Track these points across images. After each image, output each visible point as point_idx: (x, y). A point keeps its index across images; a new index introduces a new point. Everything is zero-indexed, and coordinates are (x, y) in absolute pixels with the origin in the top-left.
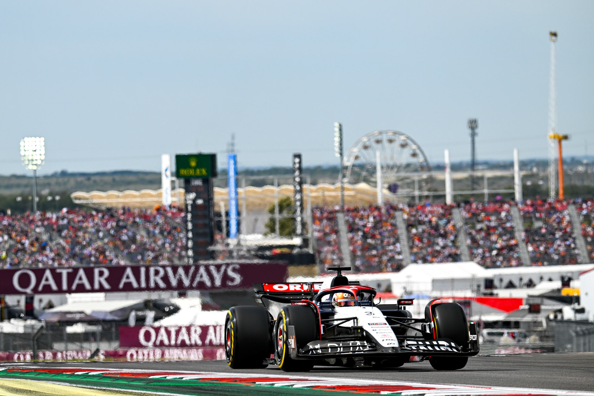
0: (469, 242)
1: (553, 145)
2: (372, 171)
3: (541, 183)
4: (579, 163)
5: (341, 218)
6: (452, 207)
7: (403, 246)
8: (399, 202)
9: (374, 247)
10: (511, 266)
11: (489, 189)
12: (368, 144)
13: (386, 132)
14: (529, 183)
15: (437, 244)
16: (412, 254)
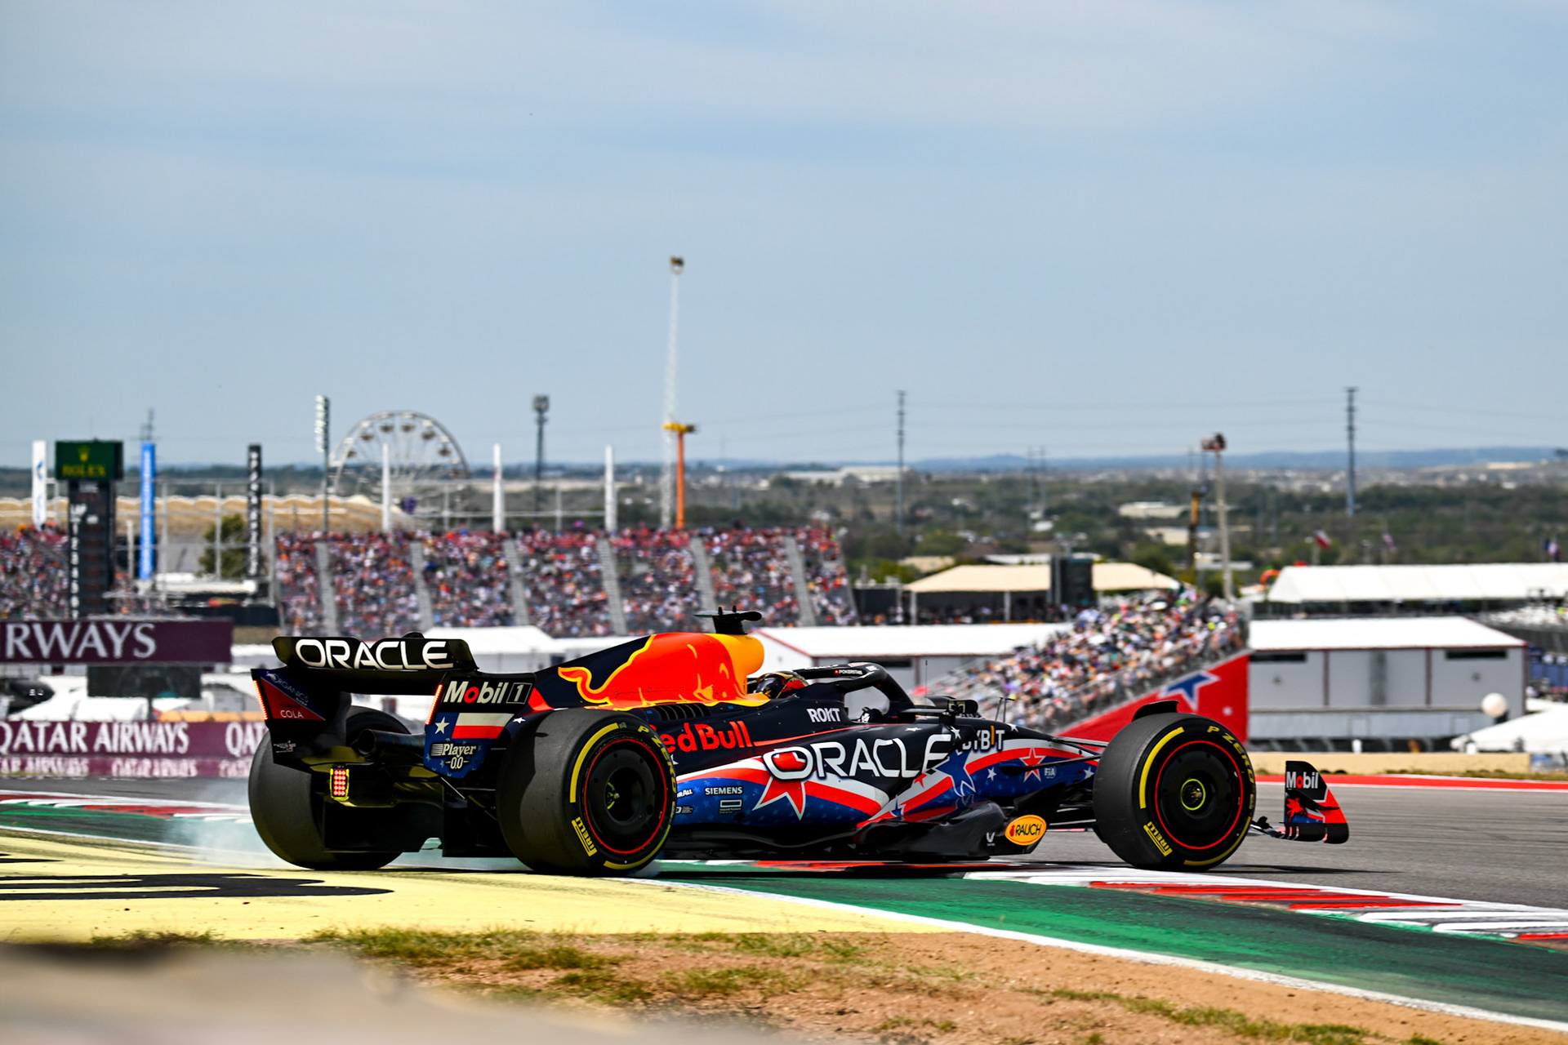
0: (528, 593)
1: (670, 440)
2: (375, 476)
3: (648, 501)
4: (711, 471)
5: (323, 553)
6: (502, 538)
7: (420, 599)
8: (417, 527)
9: (375, 599)
10: (595, 635)
11: (563, 509)
12: (370, 431)
13: (400, 414)
14: (628, 501)
15: (477, 597)
16: (435, 611)
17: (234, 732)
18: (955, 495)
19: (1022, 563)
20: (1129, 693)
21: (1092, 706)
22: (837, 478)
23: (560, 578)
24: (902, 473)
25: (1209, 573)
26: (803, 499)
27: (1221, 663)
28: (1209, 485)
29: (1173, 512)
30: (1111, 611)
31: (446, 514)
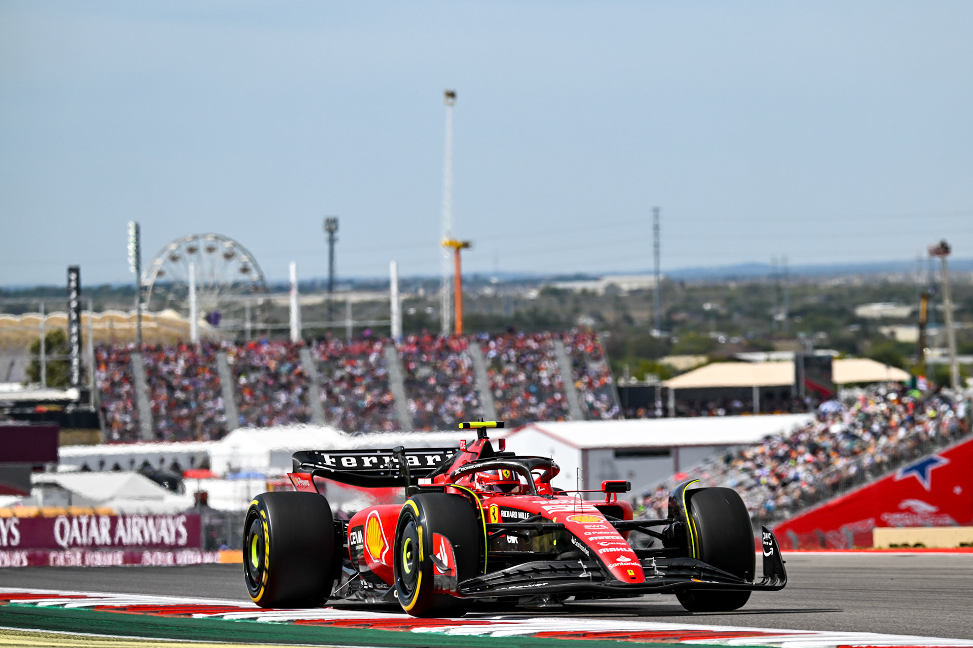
0: (324, 397)
1: (448, 255)
2: (183, 292)
3: (429, 310)
4: (486, 282)
5: (138, 363)
6: (298, 346)
7: (226, 402)
8: (221, 338)
9: (186, 403)
10: (385, 432)
11: (353, 319)
12: (177, 253)
13: (205, 236)
14: (412, 311)
15: (278, 401)
16: (241, 414)
17: (62, 527)
18: (707, 300)
19: (768, 360)
20: (869, 476)
21: (835, 487)
22: (598, 287)
23: (352, 381)
24: (659, 282)
25: (938, 366)
26: (569, 306)
27: (952, 445)
28: (936, 287)
29: (904, 311)
30: (850, 402)
31: (248, 326)
